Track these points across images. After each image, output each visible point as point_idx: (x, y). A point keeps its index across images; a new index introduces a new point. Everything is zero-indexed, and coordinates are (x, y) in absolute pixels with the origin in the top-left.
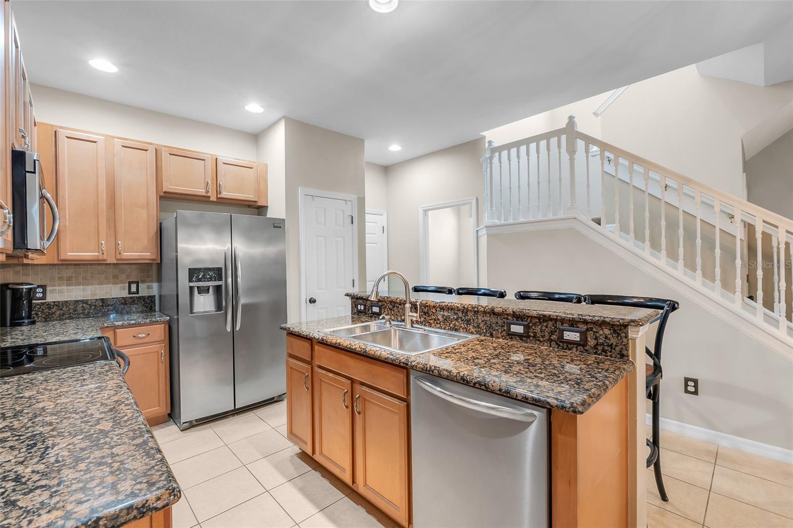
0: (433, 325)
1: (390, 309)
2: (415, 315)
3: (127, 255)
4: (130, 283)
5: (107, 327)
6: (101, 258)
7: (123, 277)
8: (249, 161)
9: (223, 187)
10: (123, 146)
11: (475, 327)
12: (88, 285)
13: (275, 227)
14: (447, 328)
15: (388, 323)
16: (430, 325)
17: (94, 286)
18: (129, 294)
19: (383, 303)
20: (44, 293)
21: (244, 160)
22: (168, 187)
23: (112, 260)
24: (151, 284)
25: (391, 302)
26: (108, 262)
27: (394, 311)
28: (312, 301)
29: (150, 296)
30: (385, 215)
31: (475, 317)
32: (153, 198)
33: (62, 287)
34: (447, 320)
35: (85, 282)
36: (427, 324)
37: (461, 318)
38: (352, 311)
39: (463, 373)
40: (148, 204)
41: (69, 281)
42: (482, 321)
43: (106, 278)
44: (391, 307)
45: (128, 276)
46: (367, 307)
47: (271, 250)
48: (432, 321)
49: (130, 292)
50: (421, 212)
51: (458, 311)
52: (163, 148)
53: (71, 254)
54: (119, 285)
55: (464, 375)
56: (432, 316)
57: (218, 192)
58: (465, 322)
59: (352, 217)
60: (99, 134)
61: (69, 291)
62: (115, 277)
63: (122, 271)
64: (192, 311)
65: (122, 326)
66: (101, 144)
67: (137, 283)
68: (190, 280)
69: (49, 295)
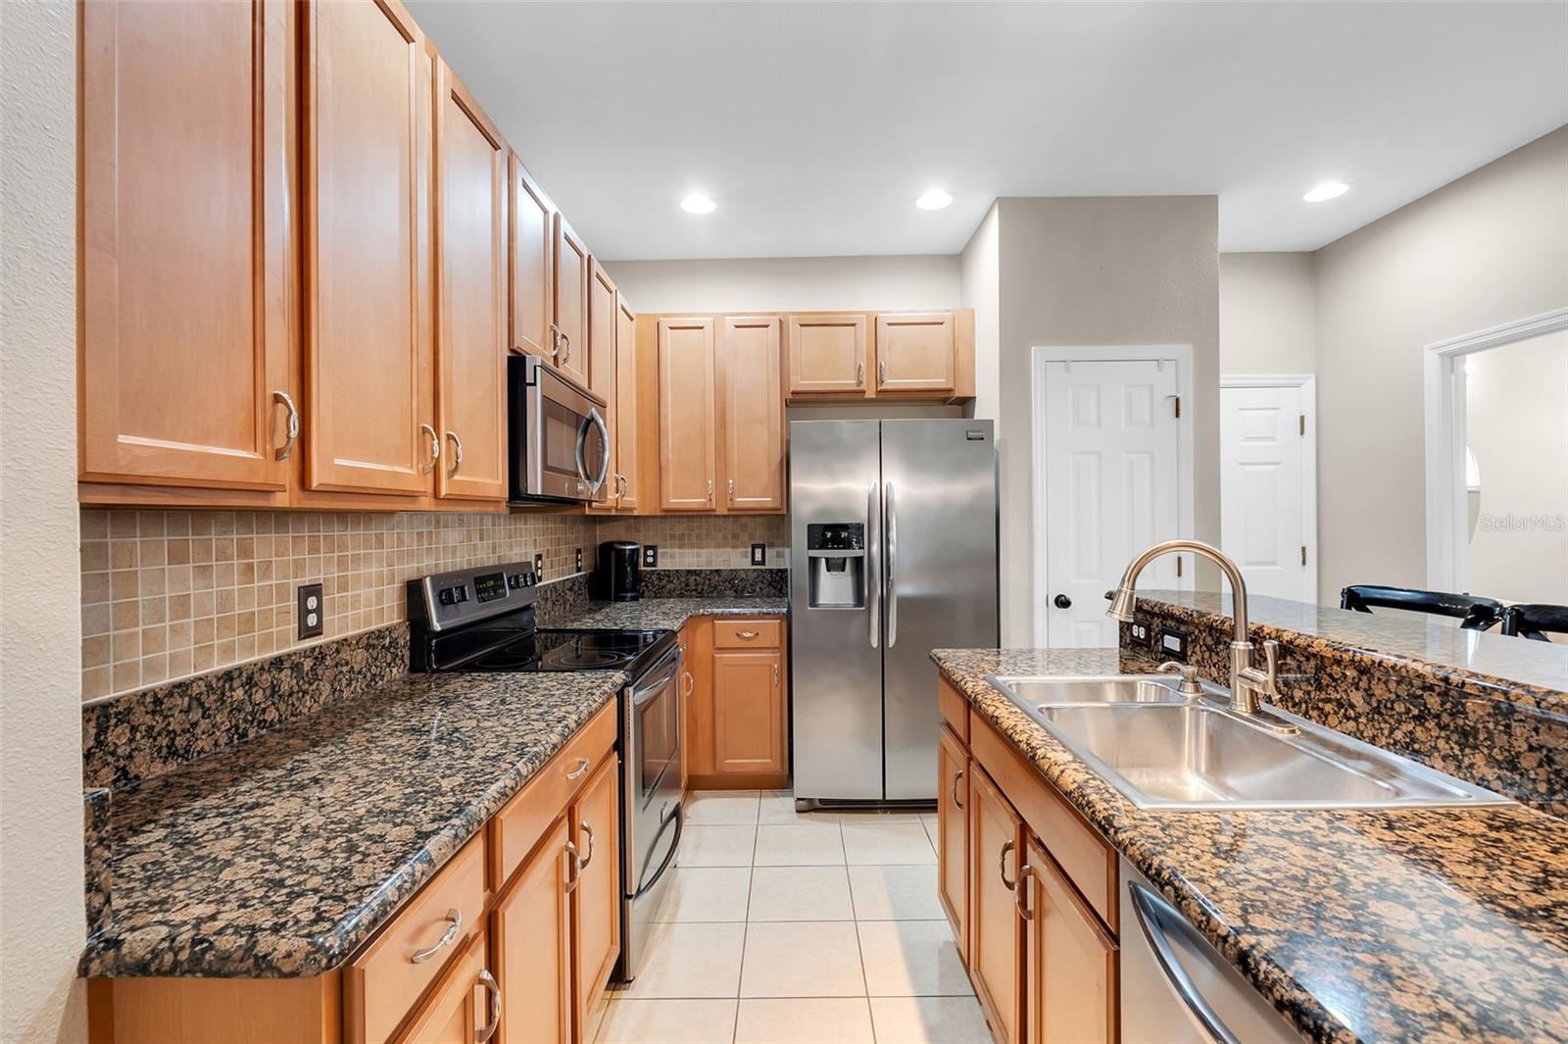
0: (1333, 720)
1: (1209, 649)
2: (1260, 676)
3: (742, 501)
4: (754, 547)
5: (703, 615)
6: (708, 507)
7: (745, 536)
8: (937, 311)
9: (887, 371)
10: (737, 327)
11: (1499, 764)
12: (702, 548)
13: (969, 439)
14: (1384, 741)
15: (1190, 686)
16: (1324, 718)
17: (710, 550)
18: (753, 564)
19: (1191, 628)
20: (654, 556)
21: (926, 311)
22: (801, 382)
23: (722, 511)
24: (781, 549)
25: (1211, 628)
26: (718, 513)
27: (1217, 654)
28: (1063, 602)
29: (779, 570)
30: (1310, 385)
31: (1497, 723)
32: (777, 405)
33: (675, 550)
34: (1380, 714)
36: (1314, 713)
37: (1438, 716)
38: (1121, 637)
39: (1253, 940)
40: (769, 414)
41: (682, 541)
42: (1531, 748)
43: (724, 538)
44: (1209, 641)
45: (751, 536)
46: (1153, 634)
47: (961, 490)
48: (1328, 707)
49: (754, 562)
50: (1431, 362)
51: (1424, 688)
52: (790, 317)
53: (675, 501)
54: (740, 550)
55: (1252, 947)
56: (1330, 690)
57: (879, 381)
58: (1455, 737)
59: (1177, 400)
60: (707, 315)
61: (682, 556)
62: (735, 536)
63: (744, 528)
64: (813, 602)
65: (723, 617)
66: (708, 329)
67: (763, 547)
68: (810, 547)
69: (659, 560)
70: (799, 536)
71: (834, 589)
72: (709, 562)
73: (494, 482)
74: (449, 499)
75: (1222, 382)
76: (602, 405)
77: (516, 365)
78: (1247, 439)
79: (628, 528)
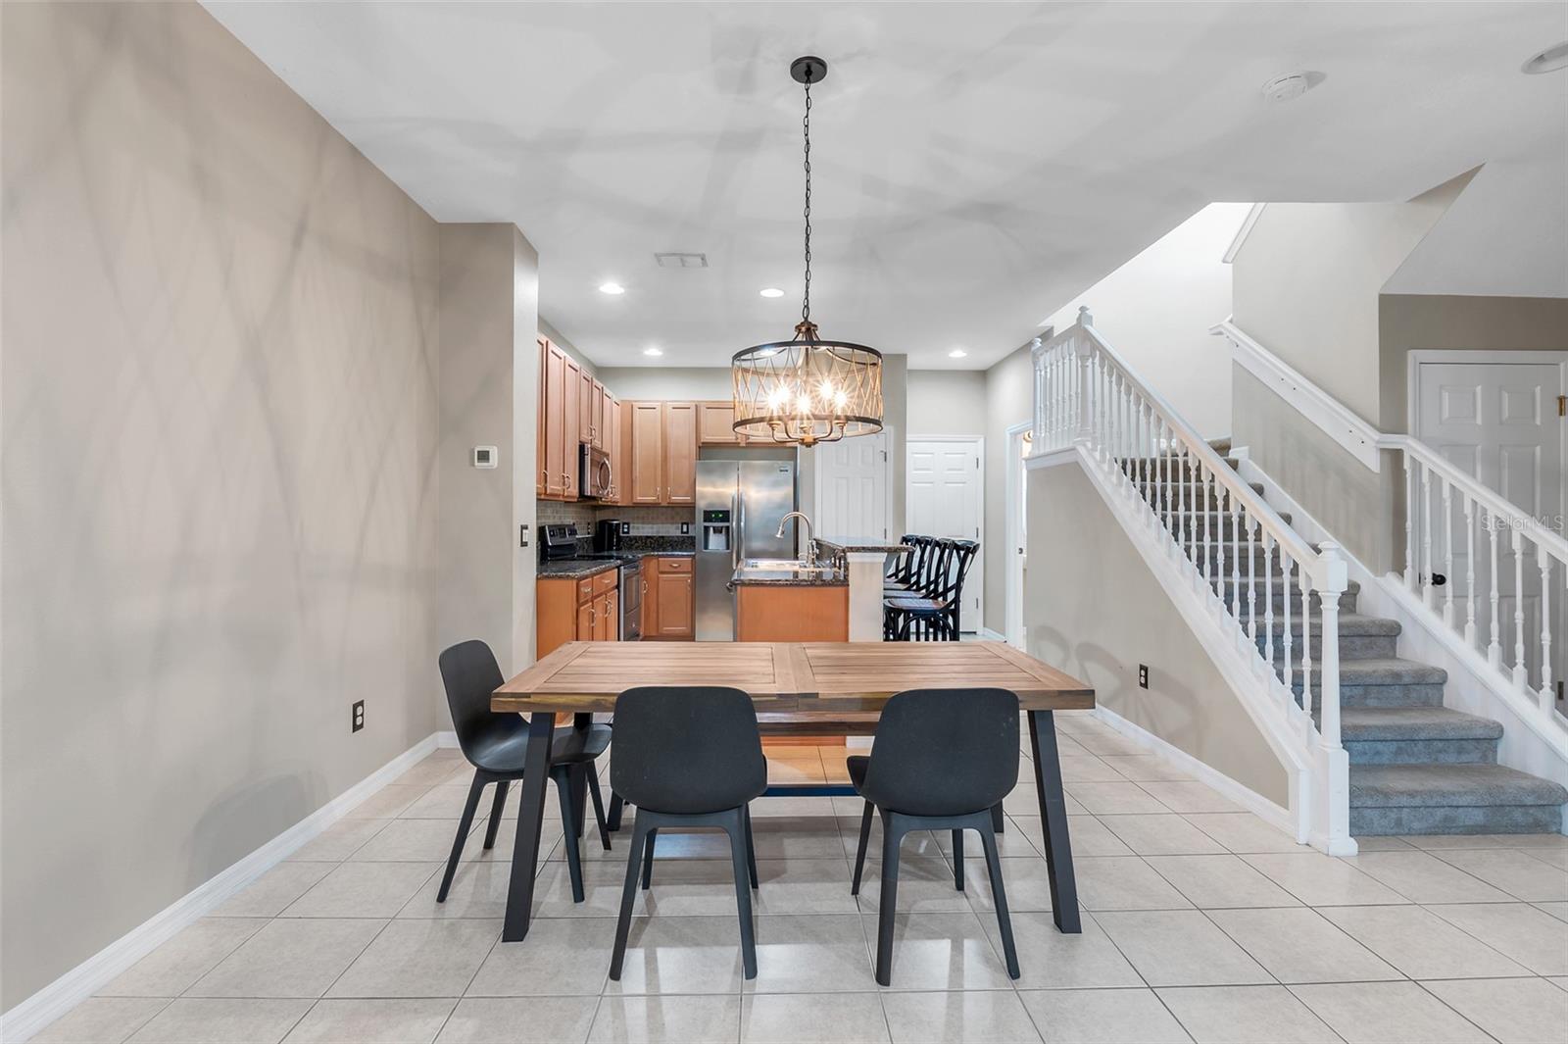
3: (674, 499)
4: (683, 524)
5: (653, 555)
6: (657, 502)
7: (678, 518)
10: (673, 408)
13: (781, 471)
17: (658, 525)
20: (628, 528)
22: (706, 438)
23: (665, 504)
24: (693, 525)
26: (662, 505)
29: (692, 535)
30: (981, 442)
32: (694, 448)
33: (639, 525)
35: (652, 522)
40: (690, 454)
41: (643, 520)
43: (666, 519)
45: (681, 518)
47: (777, 494)
49: (682, 532)
52: (701, 404)
53: (639, 499)
54: (677, 526)
57: (747, 438)
59: (886, 454)
60: (658, 401)
61: (643, 528)
62: (673, 518)
63: (677, 514)
64: (706, 547)
65: (663, 556)
66: (659, 409)
67: (687, 524)
68: (705, 521)
69: (631, 531)
70: (699, 517)
71: (716, 542)
72: (658, 532)
73: (574, 491)
74: (551, 495)
75: (908, 439)
76: (607, 455)
77: (582, 448)
78: (949, 470)
79: (614, 512)
